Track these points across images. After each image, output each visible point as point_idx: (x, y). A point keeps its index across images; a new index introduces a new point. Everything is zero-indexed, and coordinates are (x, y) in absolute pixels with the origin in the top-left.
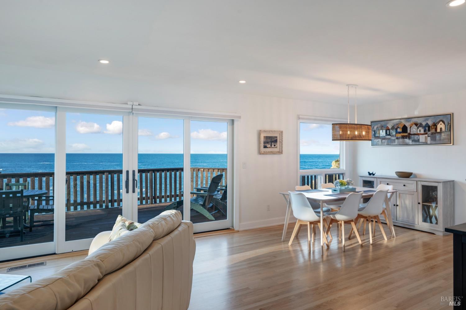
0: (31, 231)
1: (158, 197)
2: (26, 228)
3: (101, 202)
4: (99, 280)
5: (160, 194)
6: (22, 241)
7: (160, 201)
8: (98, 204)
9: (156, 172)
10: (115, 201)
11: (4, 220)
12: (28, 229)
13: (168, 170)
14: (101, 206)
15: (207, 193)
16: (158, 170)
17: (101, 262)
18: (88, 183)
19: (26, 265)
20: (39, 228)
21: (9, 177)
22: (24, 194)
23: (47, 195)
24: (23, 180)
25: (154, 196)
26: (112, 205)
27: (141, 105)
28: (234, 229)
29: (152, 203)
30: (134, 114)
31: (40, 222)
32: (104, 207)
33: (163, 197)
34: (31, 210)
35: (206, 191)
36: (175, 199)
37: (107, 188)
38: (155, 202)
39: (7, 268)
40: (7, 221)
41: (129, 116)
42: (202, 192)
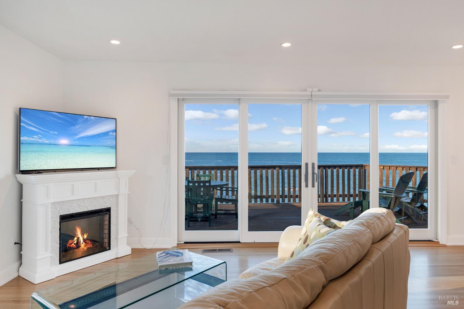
0: (216, 218)
1: (329, 196)
2: (213, 215)
3: (273, 196)
4: (324, 287)
5: (331, 192)
6: (210, 226)
7: (332, 200)
8: (270, 198)
9: (327, 169)
10: (286, 197)
11: (196, 206)
12: (214, 216)
13: (340, 167)
14: (273, 201)
15: (393, 194)
16: (329, 167)
17: (324, 263)
18: (261, 177)
19: (216, 249)
20: (222, 216)
21: (198, 169)
22: (212, 184)
23: (226, 187)
24: (209, 172)
25: (325, 194)
26: (283, 201)
27: (321, 91)
28: (439, 242)
29: (323, 202)
30: (313, 102)
31: (223, 210)
32: (275, 202)
33: (335, 196)
34: (216, 199)
35: (392, 191)
36: (349, 200)
37: (278, 183)
38: (327, 201)
39: (201, 249)
40: (198, 208)
41: (308, 104)
42: (384, 192)
